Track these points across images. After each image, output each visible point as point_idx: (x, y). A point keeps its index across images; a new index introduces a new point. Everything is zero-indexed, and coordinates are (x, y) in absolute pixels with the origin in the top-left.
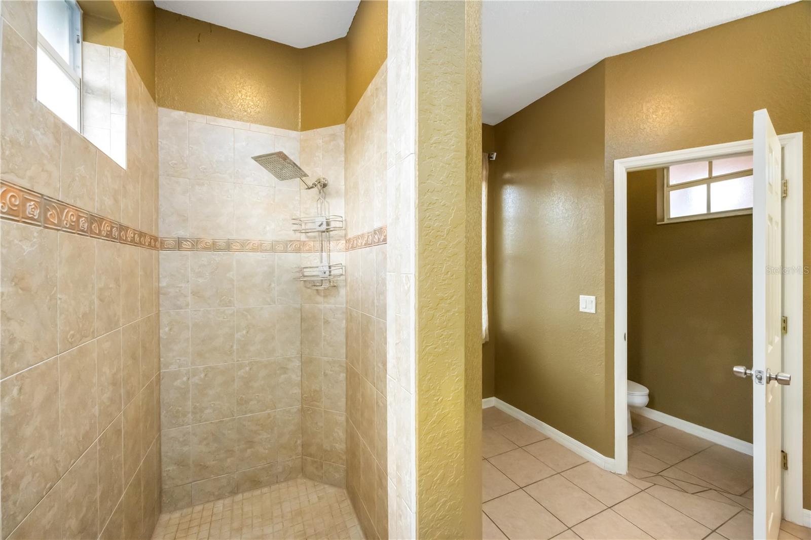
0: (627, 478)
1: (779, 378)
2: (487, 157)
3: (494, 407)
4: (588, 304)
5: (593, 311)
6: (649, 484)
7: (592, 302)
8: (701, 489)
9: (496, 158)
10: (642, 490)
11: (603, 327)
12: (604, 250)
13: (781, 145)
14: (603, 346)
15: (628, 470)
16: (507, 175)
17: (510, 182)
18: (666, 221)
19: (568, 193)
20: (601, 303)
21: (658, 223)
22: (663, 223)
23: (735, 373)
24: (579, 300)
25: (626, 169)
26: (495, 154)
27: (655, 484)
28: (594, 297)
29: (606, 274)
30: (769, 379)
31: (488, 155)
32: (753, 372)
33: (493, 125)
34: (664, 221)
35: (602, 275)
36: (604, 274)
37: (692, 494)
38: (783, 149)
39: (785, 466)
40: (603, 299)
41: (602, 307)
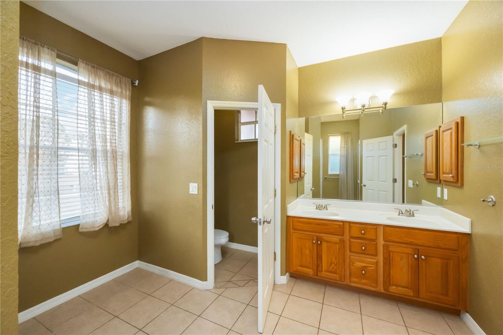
0: (214, 291)
1: (267, 221)
2: (130, 82)
3: (137, 268)
4: (194, 188)
5: (196, 193)
6: (225, 289)
7: (196, 187)
8: (247, 282)
9: (138, 84)
10: (220, 295)
11: (201, 202)
12: (202, 155)
13: (274, 108)
14: (201, 214)
15: (215, 284)
16: (147, 99)
17: (150, 104)
18: (239, 141)
19: (184, 118)
20: (200, 187)
21: (236, 142)
22: (238, 142)
23: (252, 221)
24: (189, 187)
25: (214, 107)
26: (137, 81)
27: (227, 288)
28: (197, 184)
29: (203, 170)
30: (264, 222)
31: (131, 80)
32: (258, 220)
33: (137, 60)
34: (238, 141)
35: (201, 170)
36: (202, 170)
37: (243, 286)
38: (275, 110)
39: (275, 259)
40: (201, 185)
41: (201, 190)
